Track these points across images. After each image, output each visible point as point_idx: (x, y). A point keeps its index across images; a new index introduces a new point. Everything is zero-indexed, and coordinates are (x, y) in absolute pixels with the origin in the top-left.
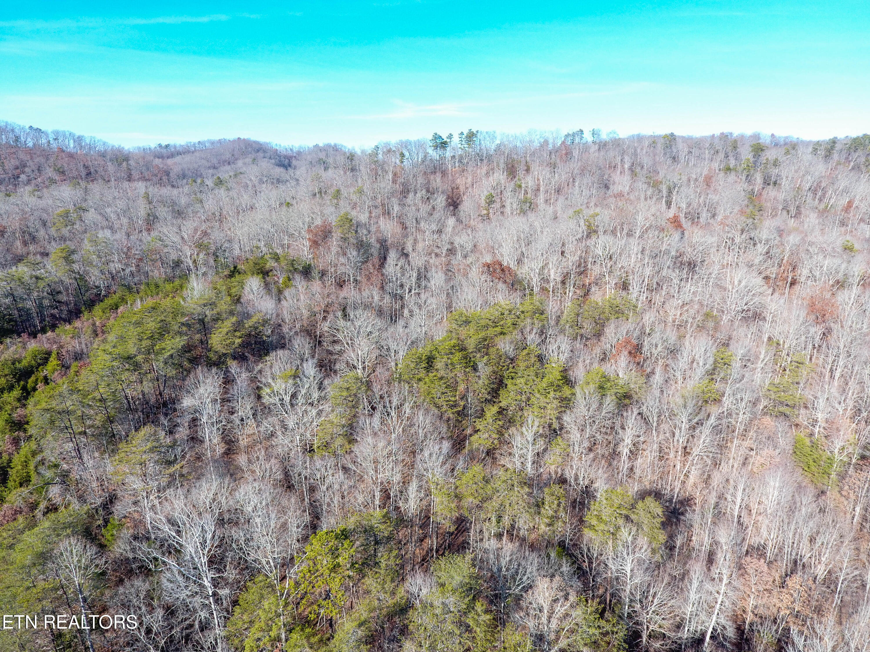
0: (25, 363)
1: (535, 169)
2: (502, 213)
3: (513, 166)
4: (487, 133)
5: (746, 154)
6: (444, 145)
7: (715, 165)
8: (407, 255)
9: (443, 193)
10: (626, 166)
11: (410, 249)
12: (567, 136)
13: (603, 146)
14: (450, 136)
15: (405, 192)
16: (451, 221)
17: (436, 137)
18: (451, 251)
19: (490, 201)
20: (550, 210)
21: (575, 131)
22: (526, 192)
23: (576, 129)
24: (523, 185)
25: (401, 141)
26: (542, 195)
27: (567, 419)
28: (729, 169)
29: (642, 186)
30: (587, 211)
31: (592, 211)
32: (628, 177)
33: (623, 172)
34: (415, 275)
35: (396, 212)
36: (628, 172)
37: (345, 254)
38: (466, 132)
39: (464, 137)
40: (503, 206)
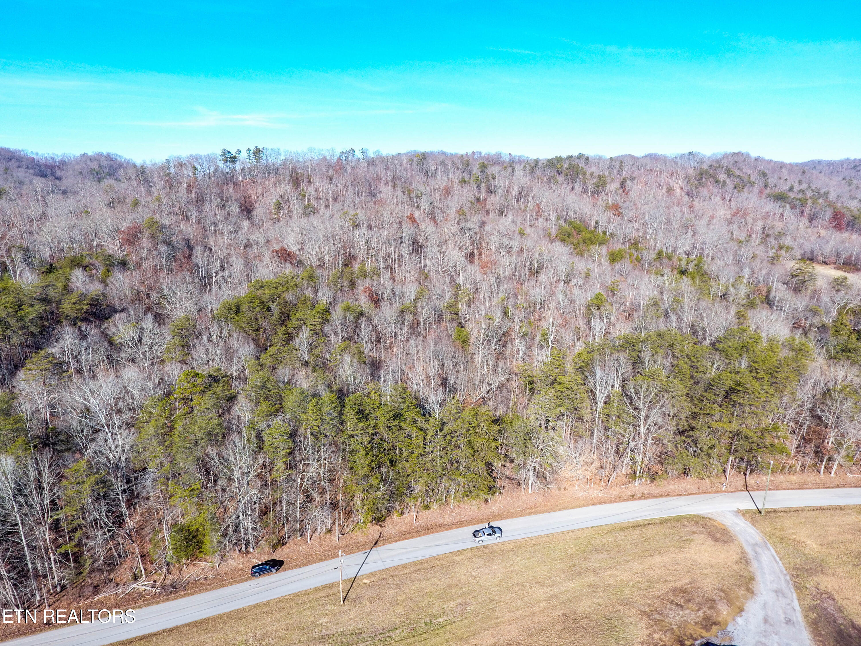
1: (317, 181)
2: (290, 217)
3: (297, 179)
4: (272, 150)
5: (476, 171)
6: (233, 159)
7: (456, 179)
8: (210, 249)
9: (236, 200)
10: (389, 179)
11: (213, 245)
12: (342, 153)
13: (372, 162)
14: (239, 152)
15: (201, 200)
16: (246, 224)
17: (225, 152)
18: (248, 245)
19: (279, 207)
20: (329, 213)
21: (348, 149)
22: (309, 200)
23: (348, 148)
24: (306, 195)
25: (191, 155)
26: (322, 203)
27: (328, 328)
28: (465, 182)
29: (400, 194)
30: (352, 213)
31: (354, 212)
32: (390, 187)
33: (387, 183)
34: (219, 264)
35: (194, 217)
36: (391, 184)
37: (156, 249)
38: (253, 149)
39: (251, 152)
40: (290, 211)
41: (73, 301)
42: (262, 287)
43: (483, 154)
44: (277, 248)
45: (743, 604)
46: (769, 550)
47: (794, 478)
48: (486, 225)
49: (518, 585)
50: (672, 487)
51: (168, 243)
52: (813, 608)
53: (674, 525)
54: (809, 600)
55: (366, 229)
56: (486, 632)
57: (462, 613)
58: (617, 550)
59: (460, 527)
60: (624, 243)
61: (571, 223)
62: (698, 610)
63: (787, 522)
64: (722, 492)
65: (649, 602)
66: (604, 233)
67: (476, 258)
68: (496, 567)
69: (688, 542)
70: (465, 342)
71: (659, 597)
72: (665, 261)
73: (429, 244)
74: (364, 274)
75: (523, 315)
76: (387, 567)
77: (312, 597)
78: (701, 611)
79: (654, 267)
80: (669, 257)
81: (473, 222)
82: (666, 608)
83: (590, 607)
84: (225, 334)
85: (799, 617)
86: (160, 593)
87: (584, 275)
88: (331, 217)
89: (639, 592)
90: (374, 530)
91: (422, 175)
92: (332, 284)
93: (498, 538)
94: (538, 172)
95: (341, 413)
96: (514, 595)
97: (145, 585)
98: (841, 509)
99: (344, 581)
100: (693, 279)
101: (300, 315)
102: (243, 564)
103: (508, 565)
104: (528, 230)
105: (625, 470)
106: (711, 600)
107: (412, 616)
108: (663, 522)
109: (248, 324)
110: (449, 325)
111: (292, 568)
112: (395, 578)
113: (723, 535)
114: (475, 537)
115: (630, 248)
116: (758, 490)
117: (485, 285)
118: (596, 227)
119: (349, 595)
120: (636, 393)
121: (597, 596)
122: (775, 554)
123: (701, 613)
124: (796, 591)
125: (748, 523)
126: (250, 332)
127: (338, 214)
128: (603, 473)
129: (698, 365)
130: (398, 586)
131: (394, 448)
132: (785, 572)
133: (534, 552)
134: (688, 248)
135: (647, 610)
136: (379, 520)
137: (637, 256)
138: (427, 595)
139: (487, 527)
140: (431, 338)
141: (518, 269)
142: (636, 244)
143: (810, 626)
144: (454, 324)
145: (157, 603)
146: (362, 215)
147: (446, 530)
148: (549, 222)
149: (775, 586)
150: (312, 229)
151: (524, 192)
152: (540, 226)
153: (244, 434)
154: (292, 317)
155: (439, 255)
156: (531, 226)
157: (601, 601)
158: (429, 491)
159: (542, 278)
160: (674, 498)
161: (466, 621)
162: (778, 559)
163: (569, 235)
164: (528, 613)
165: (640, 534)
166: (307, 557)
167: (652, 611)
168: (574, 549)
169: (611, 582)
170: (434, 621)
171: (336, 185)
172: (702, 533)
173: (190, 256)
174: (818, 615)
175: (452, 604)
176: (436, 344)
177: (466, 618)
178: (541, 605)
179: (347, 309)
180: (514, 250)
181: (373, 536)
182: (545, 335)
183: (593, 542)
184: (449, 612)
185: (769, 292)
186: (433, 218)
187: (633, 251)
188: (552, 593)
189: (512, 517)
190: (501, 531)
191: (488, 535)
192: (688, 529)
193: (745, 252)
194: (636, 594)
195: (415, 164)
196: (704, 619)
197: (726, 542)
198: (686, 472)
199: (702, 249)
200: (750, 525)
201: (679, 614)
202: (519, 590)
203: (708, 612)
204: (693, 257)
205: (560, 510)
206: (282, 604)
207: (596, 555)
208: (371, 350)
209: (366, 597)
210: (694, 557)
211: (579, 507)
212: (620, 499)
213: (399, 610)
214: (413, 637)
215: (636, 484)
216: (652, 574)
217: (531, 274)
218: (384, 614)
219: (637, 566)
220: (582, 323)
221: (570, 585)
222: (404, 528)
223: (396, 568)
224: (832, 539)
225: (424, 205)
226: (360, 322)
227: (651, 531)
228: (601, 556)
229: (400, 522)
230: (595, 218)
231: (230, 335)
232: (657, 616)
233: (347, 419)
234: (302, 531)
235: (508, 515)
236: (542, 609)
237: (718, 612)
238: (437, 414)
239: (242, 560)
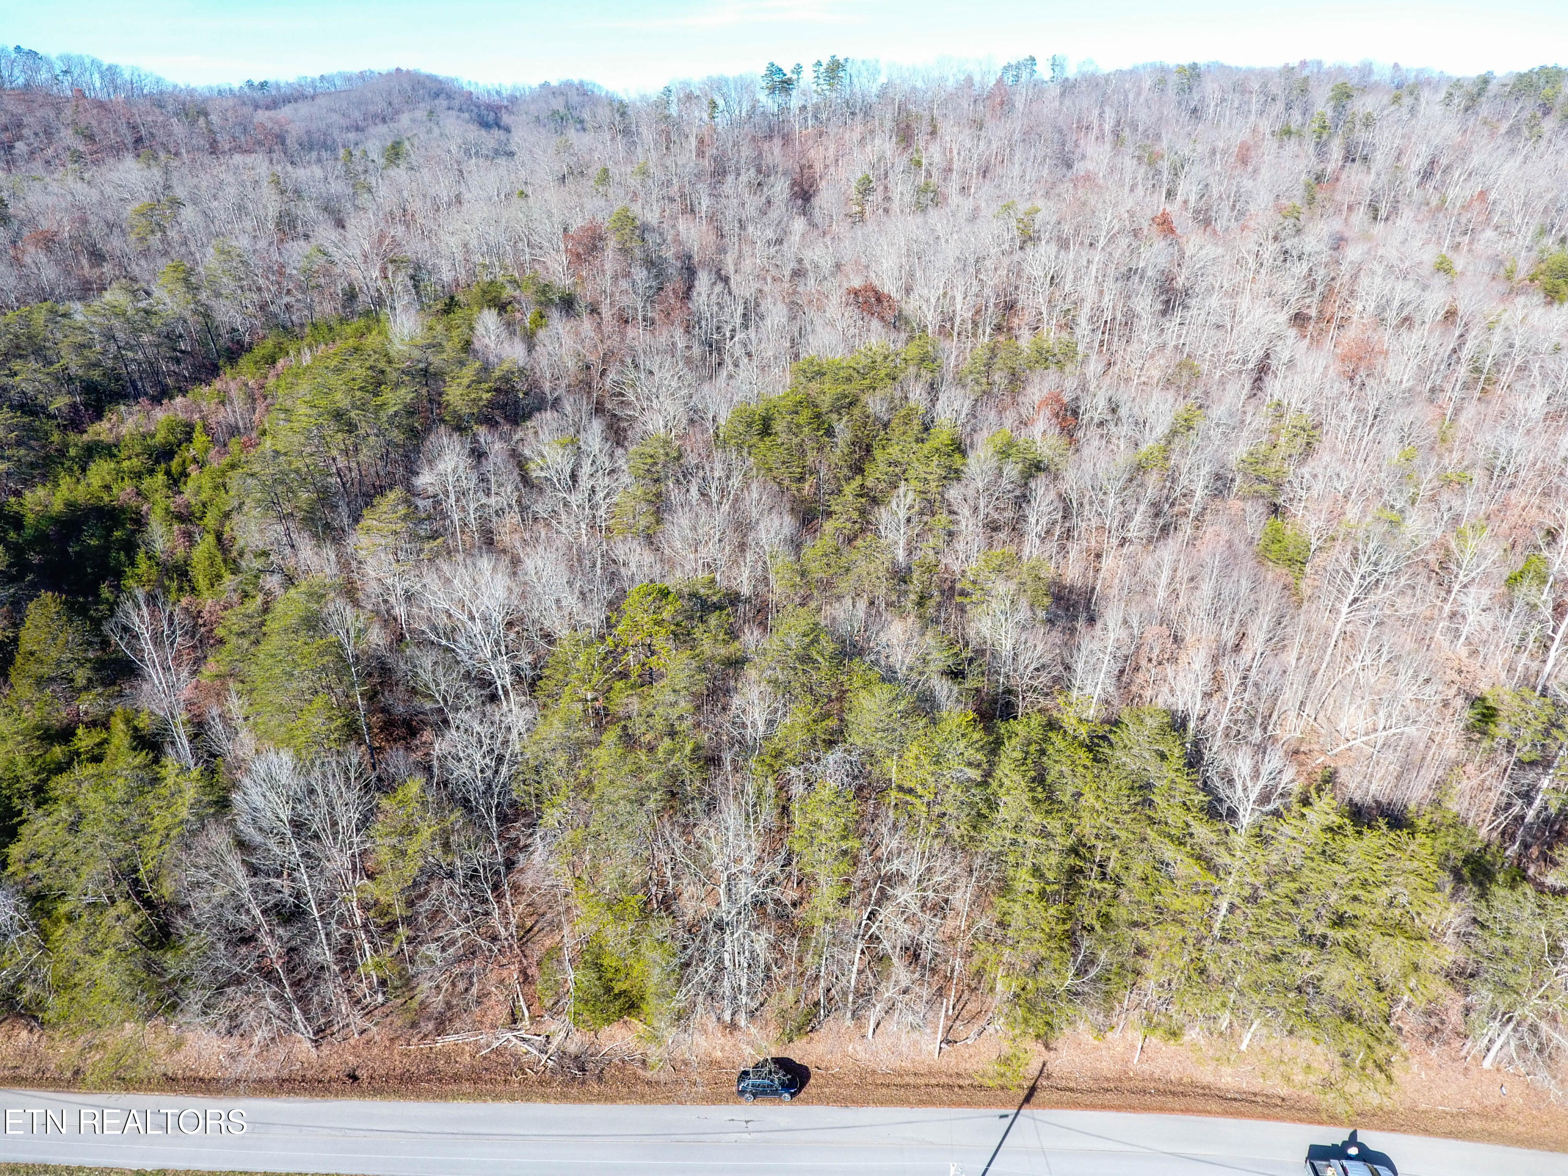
0: (160, 438)
1: (947, 129)
2: (886, 211)
3: (908, 126)
4: (863, 62)
5: (1322, 104)
6: (786, 85)
7: (1265, 126)
8: (726, 280)
9: (784, 174)
10: (1107, 127)
11: (731, 270)
12: (1006, 69)
13: (1069, 87)
14: (798, 69)
15: (720, 172)
16: (799, 225)
17: (774, 70)
18: (799, 273)
19: (866, 188)
20: (967, 204)
21: (1021, 60)
22: (929, 175)
23: (1023, 56)
24: (924, 161)
25: (710, 78)
26: (955, 179)
27: (954, 493)
28: (1289, 133)
29: (1129, 164)
30: (1023, 207)
31: (1028, 205)
32: (1108, 147)
33: (1100, 138)
34: (740, 310)
35: (704, 208)
36: (1109, 138)
37: (628, 275)
38: (825, 62)
39: (822, 69)
40: (887, 199)
41: (466, 381)
42: (819, 374)
44: (857, 283)
48: (1347, 245)
55: (1055, 245)
67: (1313, 329)
70: (1295, 564)
73: (1203, 287)
81: (1316, 237)
84: (736, 482)
88: (973, 217)
91: (1185, 117)
92: (970, 377)
94: (1485, 109)
95: (989, 772)
97: (527, 1041)
101: (894, 451)
102: (722, 1050)
104: (1458, 261)
109: (784, 462)
110: (1247, 508)
111: (827, 1100)
126: (786, 483)
127: (988, 209)
136: (1045, 1033)
144: (1260, 507)
145: (545, 1098)
146: (1047, 212)
148: (1511, 241)
150: (932, 241)
151: (1444, 161)
152: (1489, 249)
154: (878, 453)
155: (1226, 318)
171: (990, 142)
173: (688, 292)
176: (1223, 565)
179: (1004, 450)
180: (1429, 315)
181: (1023, 1067)
186: (1207, 222)
195: (1171, 92)
222: (1107, 1067)
225: (1187, 189)
226: (1032, 484)
229: (1096, 1048)
231: (745, 485)
234: (858, 1009)
235: (1414, 1120)
239: (722, 1041)
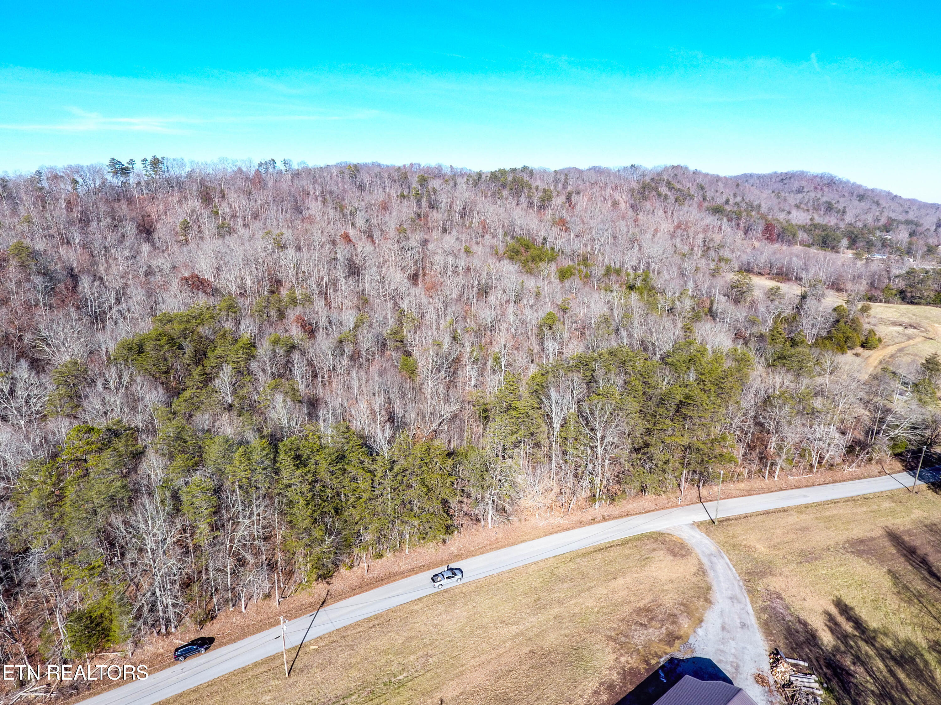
1: (231, 195)
2: (201, 238)
3: (208, 194)
4: (174, 160)
5: (415, 184)
6: (125, 171)
7: (393, 193)
8: (101, 279)
9: (132, 220)
10: (318, 193)
11: (104, 274)
12: (260, 164)
13: (297, 175)
14: (132, 162)
15: (85, 220)
16: (146, 248)
17: (114, 162)
18: (149, 273)
19: (186, 227)
20: (248, 233)
22: (224, 219)
23: (268, 159)
24: (220, 212)
25: (70, 166)
26: (239, 220)
27: (254, 365)
28: (403, 196)
29: (331, 211)
30: (276, 232)
31: (278, 231)
32: (319, 203)
33: (316, 199)
34: (113, 296)
35: (77, 241)
36: (320, 199)
37: (28, 280)
38: (149, 158)
39: (148, 163)
40: (200, 232)
42: (170, 321)
43: (422, 166)
44: (187, 274)
45: (702, 615)
46: (723, 558)
47: (742, 485)
48: (429, 244)
49: (482, 627)
50: (631, 506)
51: (45, 273)
52: (764, 609)
53: (634, 544)
54: (760, 602)
55: (294, 250)
56: (451, 682)
57: (424, 666)
58: (581, 577)
59: (417, 573)
60: (572, 260)
61: (518, 240)
62: (661, 627)
63: (738, 529)
64: (678, 506)
65: (615, 625)
66: (553, 249)
67: (420, 280)
68: (457, 611)
69: (649, 560)
70: (413, 371)
71: (624, 619)
72: (613, 277)
73: (367, 265)
74: (294, 302)
75: (473, 339)
76: (337, 628)
77: (250, 673)
78: (664, 628)
79: (603, 283)
80: (618, 272)
81: (414, 240)
82: (631, 629)
83: (557, 639)
84: (126, 379)
85: (752, 620)
86: (57, 698)
87: (534, 294)
88: (251, 238)
89: (604, 617)
90: (320, 588)
91: (355, 189)
92: (256, 314)
93: (459, 580)
94: (482, 186)
95: (275, 461)
96: (479, 639)
97: (36, 691)
98: (785, 511)
99: (288, 651)
100: (641, 294)
101: (219, 352)
102: (163, 648)
103: (470, 607)
104: (475, 248)
105: (585, 494)
106: (672, 615)
107: (368, 678)
108: (624, 543)
109: (154, 365)
110: (394, 354)
111: (225, 644)
112: (347, 639)
113: (681, 549)
114: (434, 581)
115: (579, 265)
116: (711, 501)
117: (431, 309)
118: (544, 244)
119: (295, 665)
120: (592, 414)
121: (564, 627)
122: (728, 561)
123: (663, 630)
124: (749, 596)
125: (704, 534)
126: (158, 375)
127: (259, 235)
128: (562, 499)
129: (650, 380)
130: (351, 647)
131: (338, 494)
132: (738, 578)
133: (498, 590)
134: (635, 263)
135: (613, 634)
136: (326, 577)
137: (587, 273)
138: (385, 652)
139: (446, 569)
140: (375, 369)
141: (466, 290)
142: (585, 259)
143: (762, 627)
144: (399, 353)
146: (288, 234)
147: (402, 578)
148: (496, 239)
149: (729, 593)
150: (228, 252)
151: (468, 208)
152: (487, 243)
153: (156, 495)
154: (210, 354)
155: (379, 277)
156: (477, 243)
157: (567, 631)
158: (381, 538)
159: (492, 298)
160: (634, 517)
161: (428, 674)
162: (731, 566)
163: (518, 253)
164: (494, 656)
165: (603, 558)
166: (243, 629)
167: (617, 634)
168: (538, 582)
169: (576, 610)
170: (393, 680)
171: (256, 201)
172: (662, 550)
173: (75, 287)
174: (769, 615)
175: (412, 658)
176: (380, 375)
177: (428, 671)
178: (507, 644)
179: (276, 342)
180: (460, 270)
181: (319, 595)
182: (497, 359)
183: (556, 571)
184: (410, 667)
185: (712, 304)
186: (370, 237)
187: (582, 267)
188: (517, 631)
189: (473, 556)
190: (462, 572)
191: (448, 578)
192: (648, 547)
193: (688, 265)
194: (601, 619)
195: (347, 177)
196: (667, 635)
197: (684, 556)
198: (643, 490)
199: (648, 263)
200: (705, 536)
201: (643, 634)
202: (484, 632)
203: (671, 627)
204: (640, 272)
205: (521, 542)
206: (215, 688)
207: (560, 585)
208: (308, 386)
209: (315, 664)
210: (655, 574)
211: (541, 537)
212: (581, 524)
213: (354, 673)
214: (371, 700)
215: (597, 507)
216: (615, 597)
217: (480, 295)
218: (337, 680)
219: (601, 591)
220: (534, 344)
221: (535, 620)
222: (354, 582)
223: (347, 628)
224: (778, 540)
225: (360, 222)
226: (292, 355)
227: (613, 553)
228: (565, 586)
229: (349, 576)
230: (543, 233)
231: (132, 379)
232: (623, 639)
233: (282, 467)
234: (235, 600)
235: (469, 554)
236: (507, 649)
237: (680, 627)
238: (385, 452)
239: (162, 643)
